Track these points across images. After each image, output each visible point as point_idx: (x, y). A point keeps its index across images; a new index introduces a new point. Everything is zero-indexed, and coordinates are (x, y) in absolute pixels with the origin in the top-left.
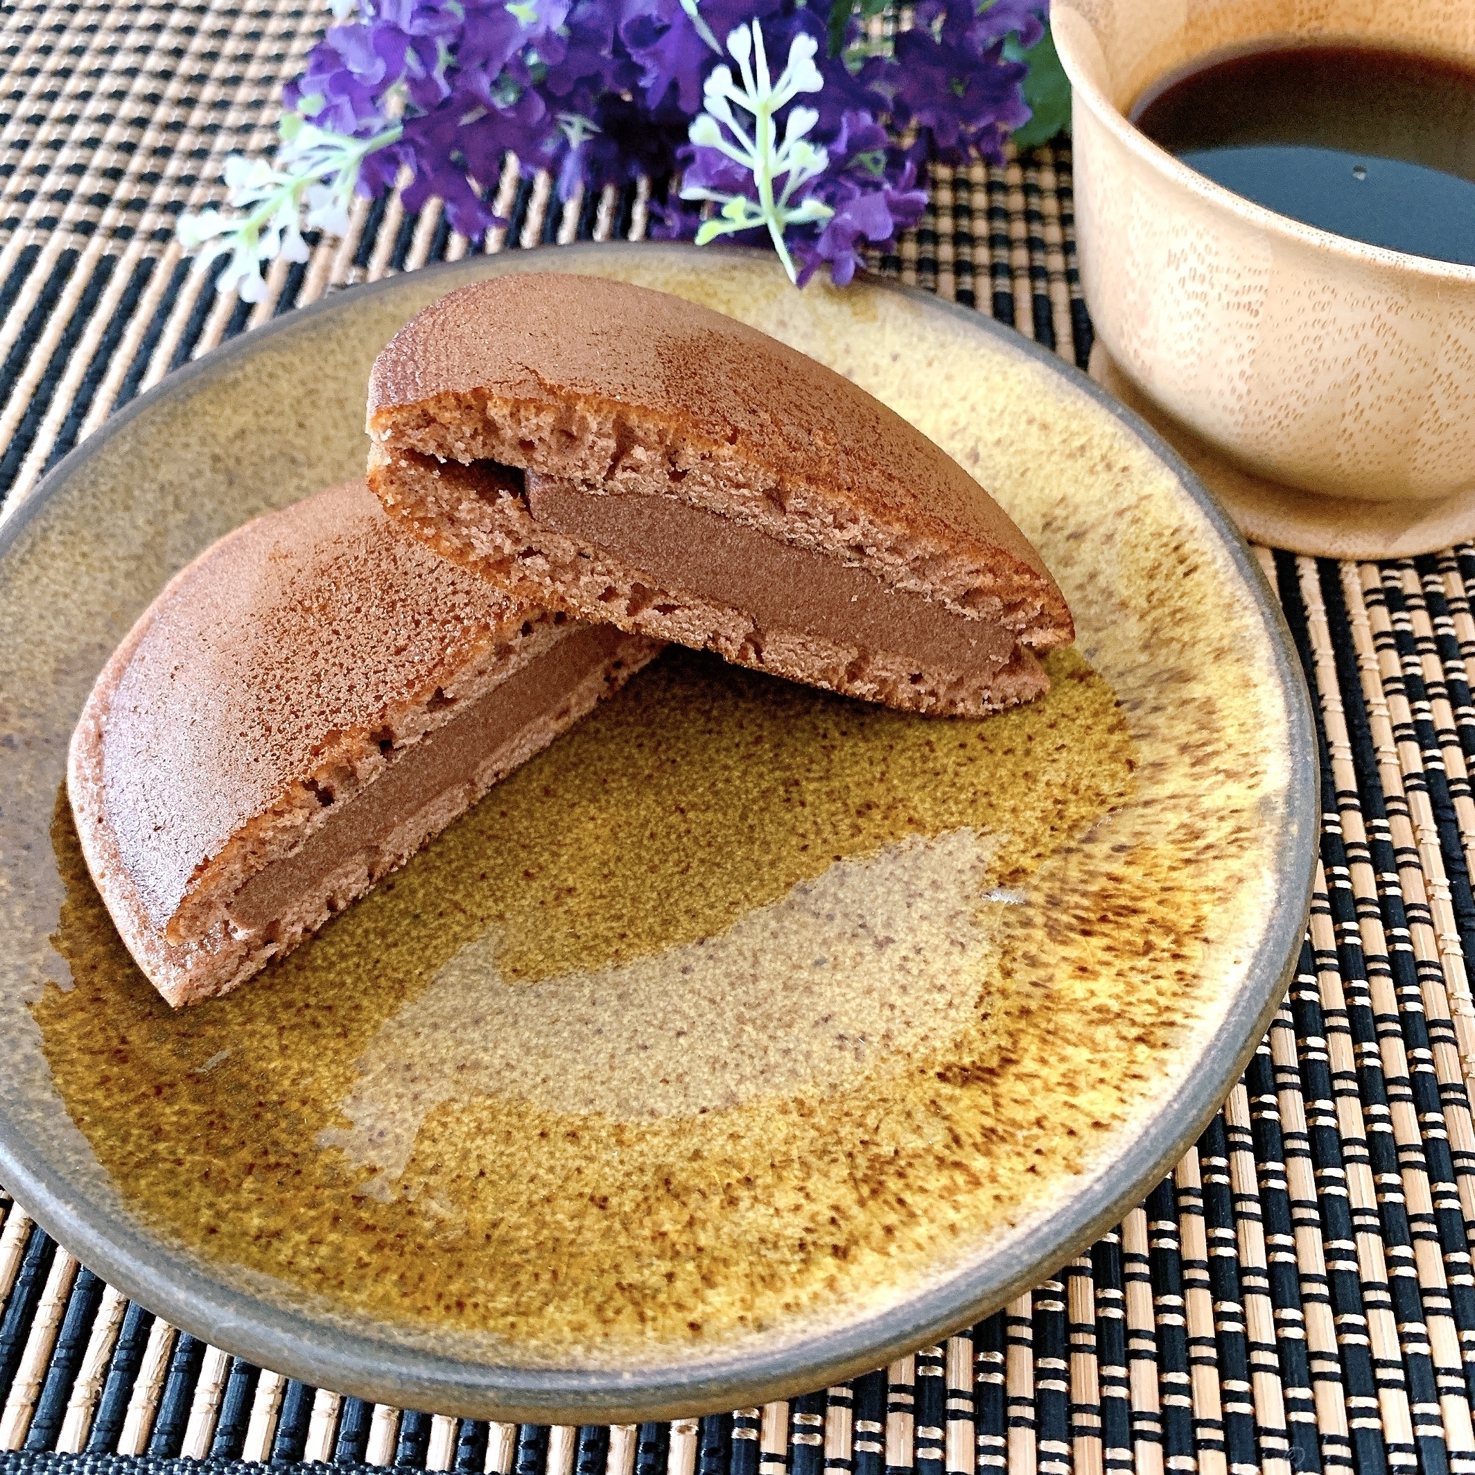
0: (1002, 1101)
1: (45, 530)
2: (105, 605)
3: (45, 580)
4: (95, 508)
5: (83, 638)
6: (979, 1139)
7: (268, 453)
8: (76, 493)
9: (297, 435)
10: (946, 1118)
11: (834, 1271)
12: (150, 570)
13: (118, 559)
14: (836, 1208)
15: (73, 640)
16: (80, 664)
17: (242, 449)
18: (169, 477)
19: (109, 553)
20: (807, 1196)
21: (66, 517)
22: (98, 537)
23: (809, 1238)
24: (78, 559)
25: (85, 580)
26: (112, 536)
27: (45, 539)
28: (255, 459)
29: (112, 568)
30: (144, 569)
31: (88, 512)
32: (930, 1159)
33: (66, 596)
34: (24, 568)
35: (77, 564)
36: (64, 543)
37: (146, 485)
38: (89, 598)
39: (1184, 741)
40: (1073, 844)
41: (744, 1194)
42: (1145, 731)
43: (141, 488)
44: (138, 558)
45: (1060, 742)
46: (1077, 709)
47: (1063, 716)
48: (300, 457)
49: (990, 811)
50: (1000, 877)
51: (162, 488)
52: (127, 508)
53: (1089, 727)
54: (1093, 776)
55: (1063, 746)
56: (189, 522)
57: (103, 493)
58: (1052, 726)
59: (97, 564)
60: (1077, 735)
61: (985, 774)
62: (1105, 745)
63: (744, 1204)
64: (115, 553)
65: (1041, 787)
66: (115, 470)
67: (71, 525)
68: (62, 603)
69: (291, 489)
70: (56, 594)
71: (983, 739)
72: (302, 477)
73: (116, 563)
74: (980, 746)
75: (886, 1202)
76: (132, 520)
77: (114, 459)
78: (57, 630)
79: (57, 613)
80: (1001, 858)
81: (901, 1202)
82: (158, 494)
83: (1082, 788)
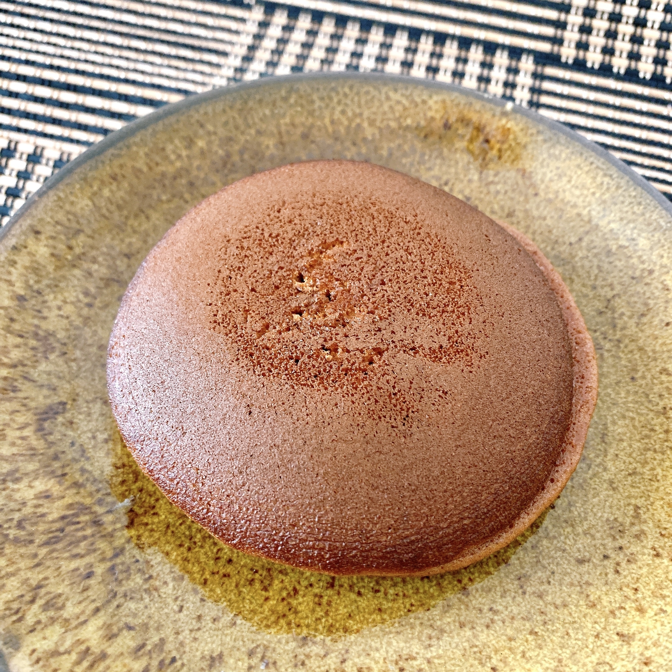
0: (23, 408)
1: (611, 176)
2: (562, 200)
3: (579, 172)
4: (623, 202)
5: (543, 186)
6: (16, 384)
7: (651, 302)
8: (634, 194)
9: (662, 321)
10: (42, 386)
11: (15, 289)
12: (581, 226)
13: (590, 211)
14: (45, 318)
15: (542, 181)
16: (528, 183)
17: (656, 288)
18: (640, 245)
19: (594, 206)
20: (62, 316)
21: (618, 187)
22: (604, 202)
23: (40, 299)
24: (592, 190)
25: (577, 192)
26: (604, 209)
27: (605, 175)
28: (648, 294)
29: (585, 207)
30: (582, 223)
31: (621, 199)
32: (29, 363)
33: (569, 181)
34: (588, 163)
35: (589, 189)
36: (602, 184)
37: (636, 231)
38: (567, 193)
39: (108, 662)
40: (118, 561)
41: (86, 300)
42: (140, 653)
43: (635, 228)
44: (590, 221)
45: (185, 612)
46: (195, 639)
47: (199, 629)
48: (645, 320)
49: (178, 543)
50: (137, 515)
51: (633, 240)
52: (621, 219)
53: (177, 633)
54: (146, 607)
55: (181, 610)
56: (609, 251)
57: (632, 208)
58: (199, 617)
59: (588, 199)
60: (180, 624)
61: (203, 559)
62: (158, 629)
63: (81, 297)
64: (594, 209)
65: (169, 578)
66: (647, 215)
67: (613, 189)
68: (565, 179)
69: (623, 310)
70: (571, 177)
71: (225, 576)
72: (630, 317)
73: (588, 209)
74: (222, 571)
75: (27, 333)
76: (614, 221)
77: (655, 216)
78: (549, 175)
79: (560, 177)
80: (147, 524)
81: (21, 336)
82: (630, 237)
83: (145, 596)
